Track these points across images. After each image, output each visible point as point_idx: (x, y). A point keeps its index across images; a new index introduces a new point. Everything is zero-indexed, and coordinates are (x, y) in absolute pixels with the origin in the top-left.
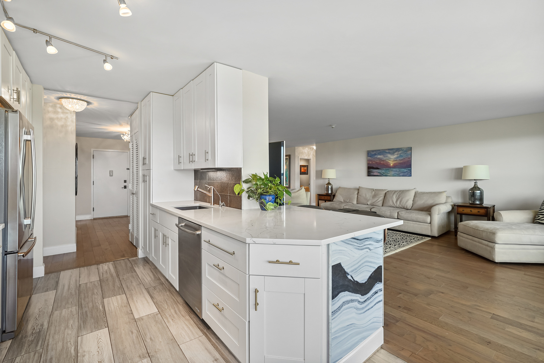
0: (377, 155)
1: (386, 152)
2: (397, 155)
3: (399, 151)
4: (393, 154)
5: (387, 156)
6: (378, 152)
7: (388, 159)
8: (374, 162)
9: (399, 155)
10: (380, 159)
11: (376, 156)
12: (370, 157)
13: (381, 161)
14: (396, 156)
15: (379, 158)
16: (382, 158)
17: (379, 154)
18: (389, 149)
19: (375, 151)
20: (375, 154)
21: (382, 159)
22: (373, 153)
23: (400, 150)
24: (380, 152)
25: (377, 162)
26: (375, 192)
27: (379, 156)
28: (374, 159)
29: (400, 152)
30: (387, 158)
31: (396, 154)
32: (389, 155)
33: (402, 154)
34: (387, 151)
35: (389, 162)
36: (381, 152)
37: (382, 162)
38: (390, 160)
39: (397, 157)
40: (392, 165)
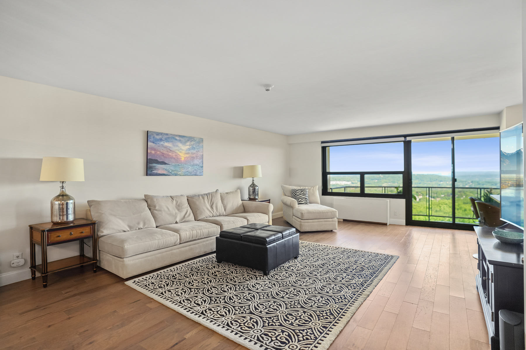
0: (164, 141)
1: (176, 139)
2: (190, 146)
3: (191, 141)
4: (184, 143)
5: (177, 146)
6: (166, 136)
7: (178, 150)
8: (158, 153)
9: (191, 146)
10: (168, 148)
11: (162, 143)
12: (153, 143)
13: (169, 151)
14: (188, 147)
15: (166, 147)
16: (170, 147)
17: (167, 140)
18: (180, 136)
19: (161, 134)
20: (161, 140)
21: (171, 149)
22: (158, 137)
23: (193, 139)
24: (167, 136)
25: (163, 153)
26: (176, 201)
27: (166, 144)
28: (159, 146)
29: (192, 143)
30: (177, 148)
31: (188, 144)
32: (180, 145)
33: (194, 146)
34: (178, 138)
35: (180, 154)
36: (169, 138)
37: (170, 154)
38: (181, 152)
39: (189, 149)
40: (183, 159)
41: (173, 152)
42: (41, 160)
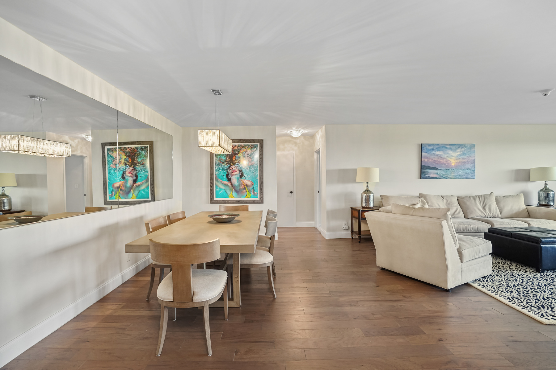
0: (435, 150)
1: (447, 148)
2: (460, 152)
3: (462, 148)
4: (455, 151)
5: (448, 153)
6: (437, 146)
7: (449, 157)
8: (430, 160)
9: (462, 153)
10: (439, 156)
11: (434, 152)
12: (426, 153)
13: (440, 158)
14: (459, 153)
15: (437, 155)
16: (441, 155)
17: (438, 149)
18: (450, 145)
19: (433, 145)
20: (433, 150)
21: (442, 156)
22: (430, 148)
23: (464, 146)
24: (439, 146)
25: (435, 160)
26: (446, 200)
27: (437, 153)
28: (431, 155)
29: (463, 149)
30: (448, 155)
31: (459, 150)
32: (450, 152)
33: (465, 152)
34: (448, 147)
35: (451, 160)
36: (440, 147)
37: (441, 160)
38: (451, 158)
39: (459, 155)
40: (453, 164)
41: (444, 158)
42: (356, 169)
